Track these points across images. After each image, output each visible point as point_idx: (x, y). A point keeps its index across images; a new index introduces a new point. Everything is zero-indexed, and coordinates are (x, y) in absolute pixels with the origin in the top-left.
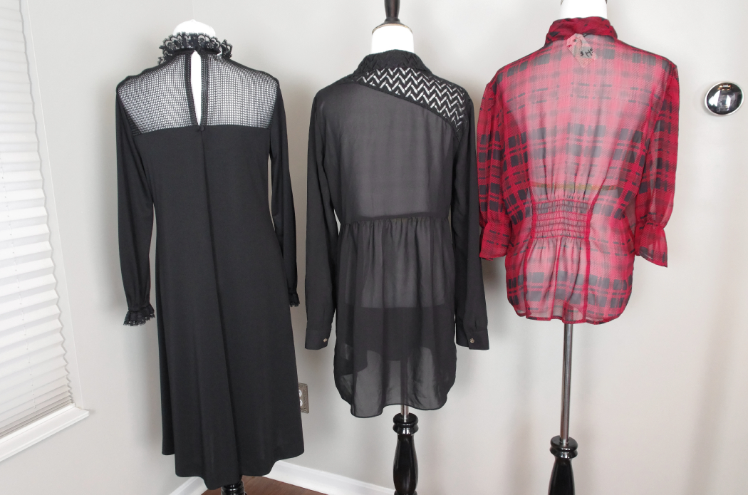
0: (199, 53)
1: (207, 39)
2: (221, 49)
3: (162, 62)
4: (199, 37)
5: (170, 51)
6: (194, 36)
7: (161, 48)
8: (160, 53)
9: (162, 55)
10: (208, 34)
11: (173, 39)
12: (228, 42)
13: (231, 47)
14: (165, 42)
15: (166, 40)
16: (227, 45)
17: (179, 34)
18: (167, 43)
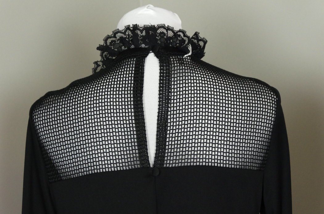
0: (157, 55)
1: (170, 34)
2: (190, 48)
3: (99, 69)
4: (159, 31)
5: (112, 53)
6: (151, 30)
7: (100, 48)
8: (97, 56)
9: (99, 58)
10: (171, 25)
11: (119, 35)
12: (201, 36)
13: (205, 42)
14: (106, 40)
15: (108, 37)
16: (199, 40)
17: (128, 28)
18: (109, 41)
